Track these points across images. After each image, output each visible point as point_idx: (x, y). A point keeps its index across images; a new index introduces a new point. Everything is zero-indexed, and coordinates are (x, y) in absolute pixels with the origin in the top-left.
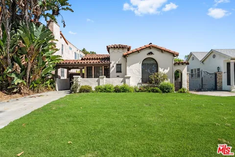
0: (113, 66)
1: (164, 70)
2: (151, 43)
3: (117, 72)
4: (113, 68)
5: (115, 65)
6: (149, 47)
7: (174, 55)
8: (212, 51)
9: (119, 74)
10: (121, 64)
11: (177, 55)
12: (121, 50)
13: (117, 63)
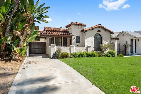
0: (74, 38)
1: (106, 42)
2: (100, 24)
3: (77, 42)
4: (75, 40)
5: (76, 37)
6: (99, 27)
7: (111, 33)
8: (123, 32)
9: (78, 44)
10: (79, 37)
11: (113, 33)
12: (80, 27)
13: (77, 35)
